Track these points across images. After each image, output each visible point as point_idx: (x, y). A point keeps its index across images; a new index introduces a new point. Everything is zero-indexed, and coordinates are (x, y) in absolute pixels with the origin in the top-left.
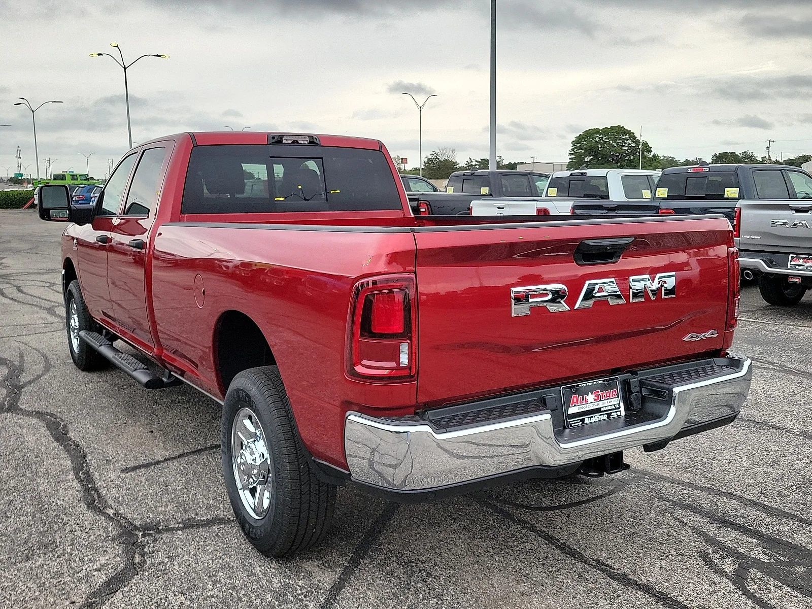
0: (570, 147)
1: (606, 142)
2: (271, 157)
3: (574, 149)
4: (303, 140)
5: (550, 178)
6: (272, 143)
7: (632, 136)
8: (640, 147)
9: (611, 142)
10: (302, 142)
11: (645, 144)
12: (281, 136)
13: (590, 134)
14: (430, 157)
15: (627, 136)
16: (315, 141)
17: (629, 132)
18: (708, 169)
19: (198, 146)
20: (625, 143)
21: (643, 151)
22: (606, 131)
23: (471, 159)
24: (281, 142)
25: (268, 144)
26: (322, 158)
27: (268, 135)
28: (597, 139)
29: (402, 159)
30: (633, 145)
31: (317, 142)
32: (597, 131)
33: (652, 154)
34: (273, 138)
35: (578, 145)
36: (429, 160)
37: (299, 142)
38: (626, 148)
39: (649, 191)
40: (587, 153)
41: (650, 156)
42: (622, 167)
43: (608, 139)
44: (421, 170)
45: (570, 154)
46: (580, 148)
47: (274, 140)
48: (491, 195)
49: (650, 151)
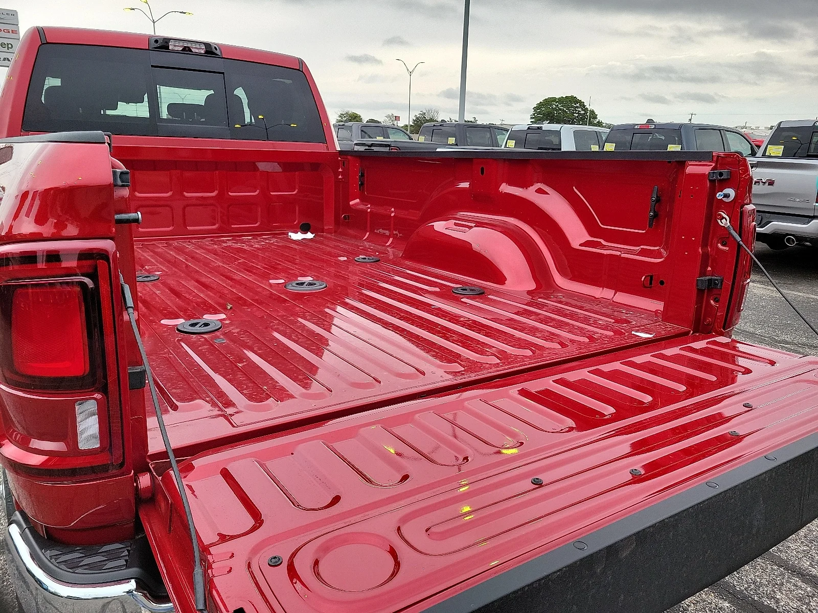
0: (532, 112)
1: (560, 109)
2: (152, 66)
3: (535, 113)
4: (197, 49)
5: (510, 131)
6: (155, 48)
7: (582, 105)
8: (588, 114)
9: (565, 109)
10: (197, 51)
11: (592, 112)
12: (167, 41)
13: (548, 102)
14: (418, 116)
15: (578, 105)
16: (214, 50)
17: (580, 102)
18: (654, 126)
19: (48, 43)
20: (576, 111)
21: (590, 117)
22: (561, 100)
23: (451, 119)
24: (167, 48)
25: (148, 50)
26: (223, 73)
27: (149, 38)
28: (554, 106)
29: (396, 117)
30: (583, 112)
31: (218, 52)
32: (554, 99)
33: (597, 120)
34: (156, 41)
35: (538, 111)
36: (417, 118)
37: (193, 50)
38: (577, 115)
39: (598, 146)
40: (545, 117)
41: (595, 122)
42: (573, 123)
43: (563, 106)
44: (409, 127)
45: (532, 118)
46: (539, 113)
47: (156, 45)
48: (457, 145)
49: (596, 118)
